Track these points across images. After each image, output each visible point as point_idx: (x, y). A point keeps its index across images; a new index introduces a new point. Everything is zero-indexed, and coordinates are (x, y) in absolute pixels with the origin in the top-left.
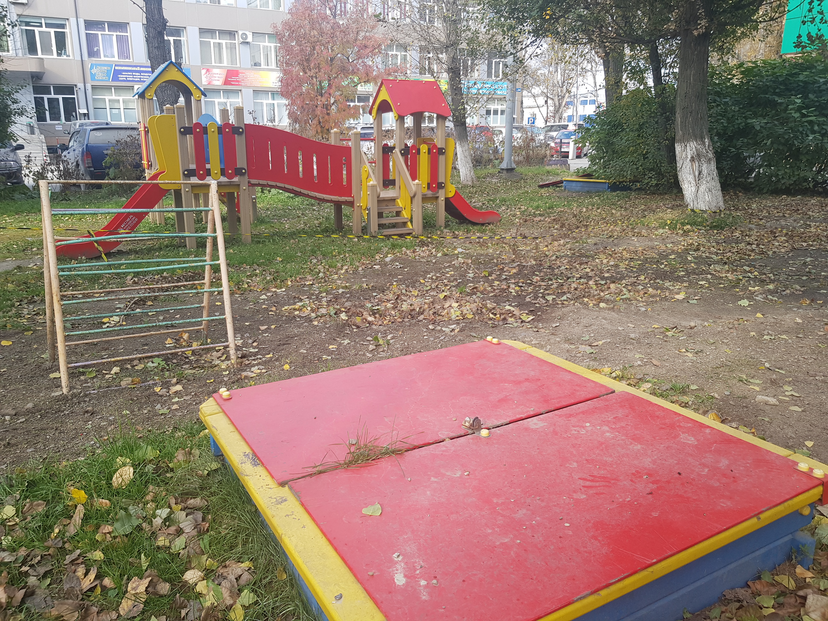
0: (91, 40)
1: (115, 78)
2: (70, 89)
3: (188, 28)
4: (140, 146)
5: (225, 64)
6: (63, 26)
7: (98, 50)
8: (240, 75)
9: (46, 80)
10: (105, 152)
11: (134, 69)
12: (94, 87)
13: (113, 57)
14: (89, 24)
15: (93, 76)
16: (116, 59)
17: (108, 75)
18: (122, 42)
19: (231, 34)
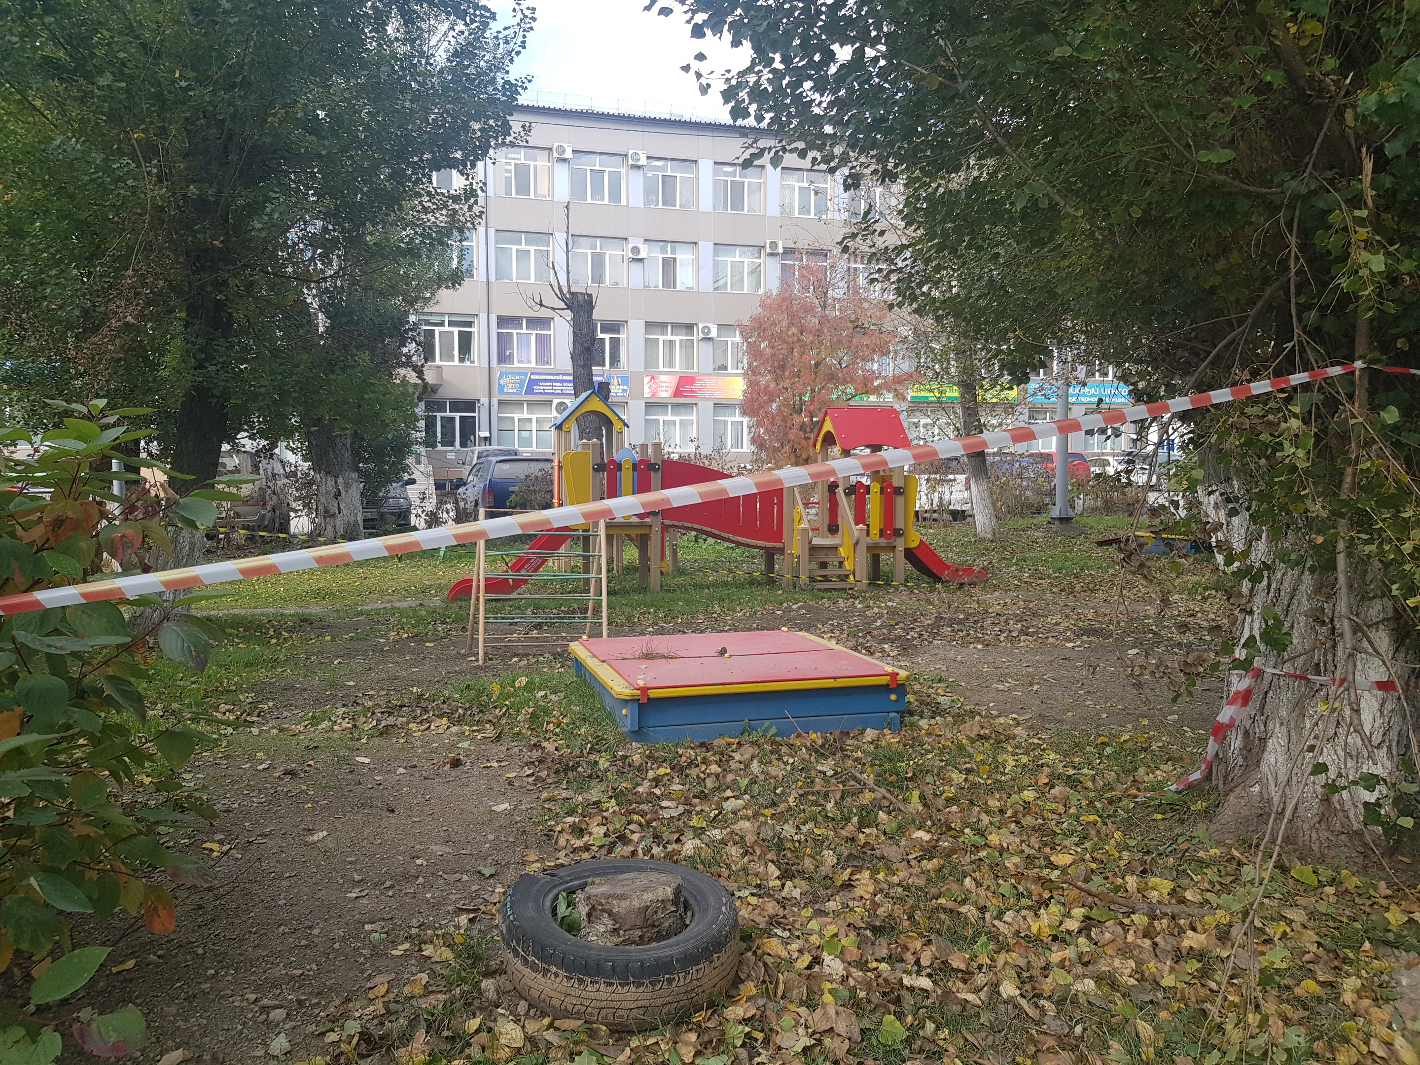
0: (504, 342)
1: (529, 391)
2: (470, 405)
3: (630, 322)
4: (552, 482)
5: (677, 369)
6: (470, 324)
7: (511, 354)
8: (697, 383)
9: (442, 394)
10: (511, 489)
11: (555, 378)
12: (500, 403)
13: (529, 362)
14: (503, 321)
15: (501, 387)
16: (533, 365)
17: (521, 387)
18: (543, 343)
19: (690, 328)
